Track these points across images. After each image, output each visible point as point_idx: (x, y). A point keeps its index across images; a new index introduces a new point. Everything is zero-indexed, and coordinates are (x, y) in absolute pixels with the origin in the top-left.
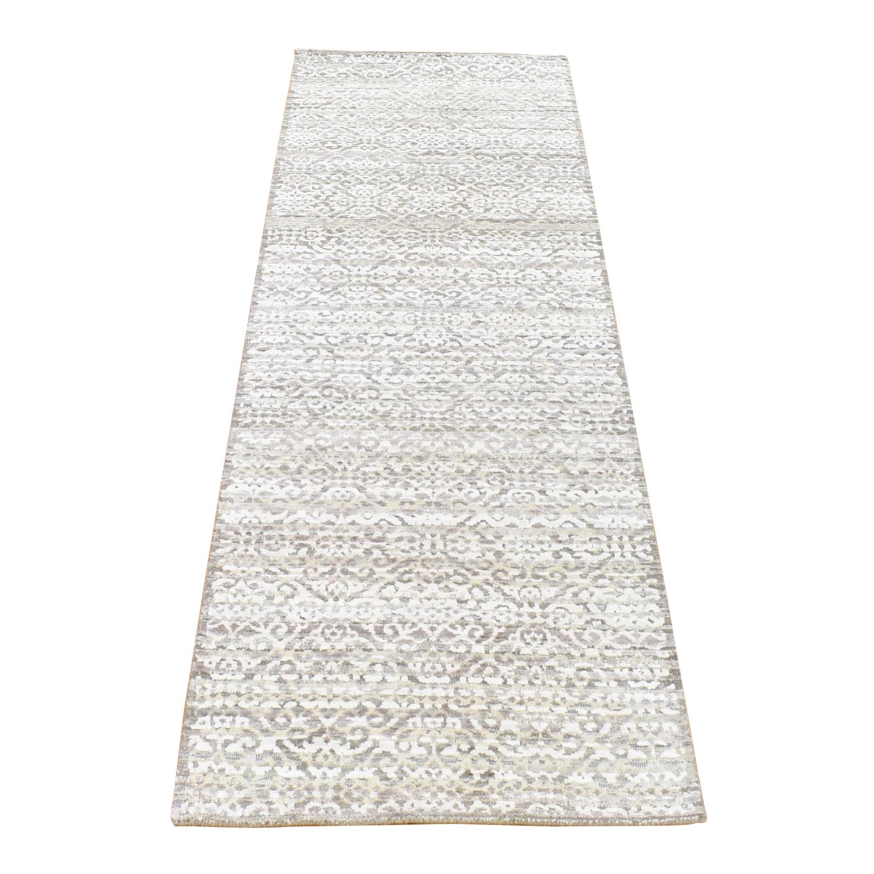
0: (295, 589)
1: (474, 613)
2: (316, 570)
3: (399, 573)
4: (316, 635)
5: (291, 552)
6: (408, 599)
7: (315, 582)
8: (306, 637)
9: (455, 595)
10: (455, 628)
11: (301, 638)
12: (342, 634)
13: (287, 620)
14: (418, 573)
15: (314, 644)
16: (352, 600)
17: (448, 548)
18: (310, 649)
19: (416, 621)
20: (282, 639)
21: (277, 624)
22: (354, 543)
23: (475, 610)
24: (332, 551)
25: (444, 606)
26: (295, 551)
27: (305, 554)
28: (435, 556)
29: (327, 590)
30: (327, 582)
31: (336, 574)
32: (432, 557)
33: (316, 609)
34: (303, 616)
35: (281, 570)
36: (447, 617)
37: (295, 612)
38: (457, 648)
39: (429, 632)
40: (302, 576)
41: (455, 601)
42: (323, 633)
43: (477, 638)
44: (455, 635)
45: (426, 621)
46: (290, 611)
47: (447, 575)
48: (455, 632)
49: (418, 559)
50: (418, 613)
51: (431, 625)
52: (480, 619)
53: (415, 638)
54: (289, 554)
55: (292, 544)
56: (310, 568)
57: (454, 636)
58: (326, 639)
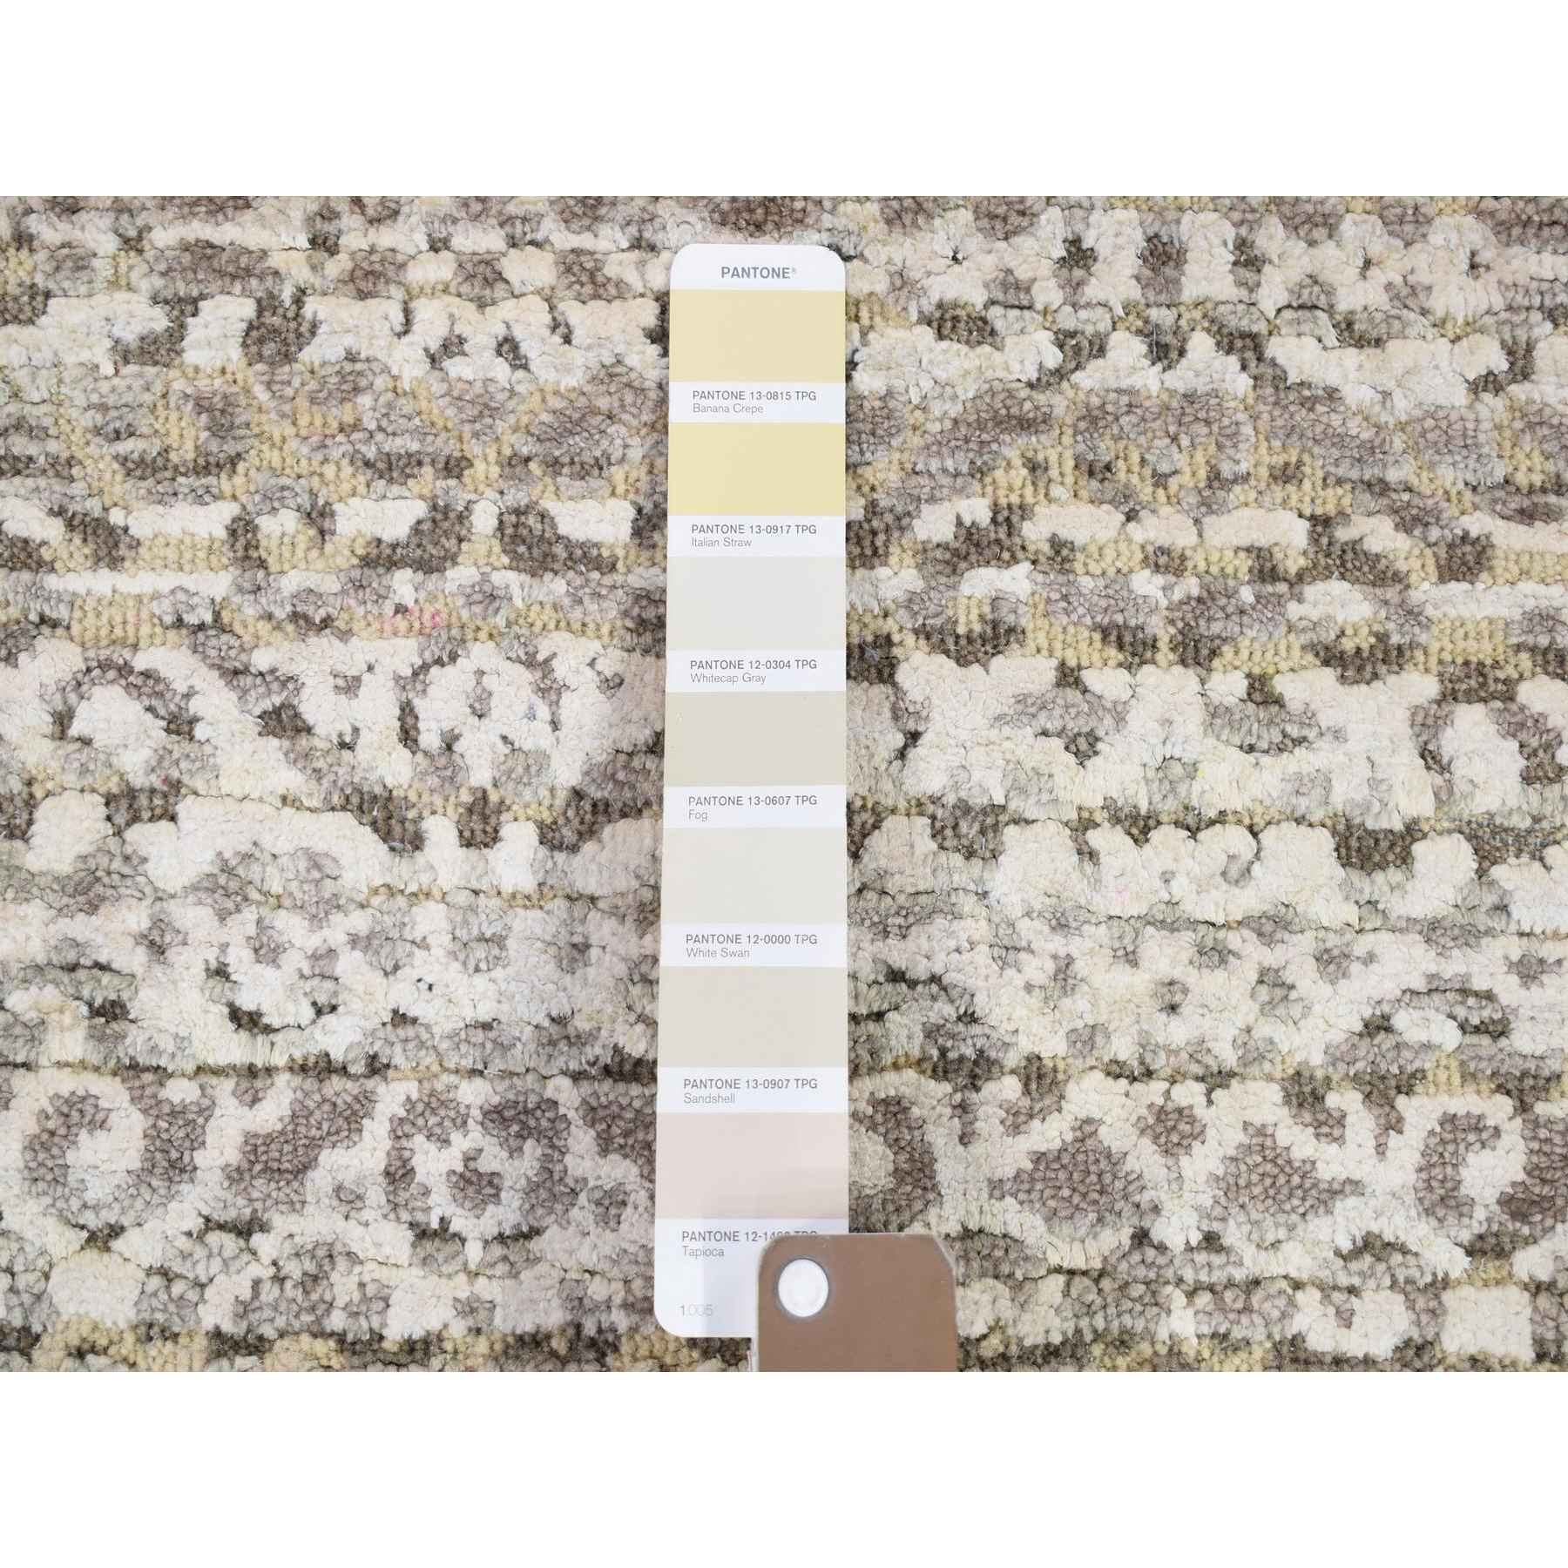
0: (181, 725)
1: (1455, 965)
2: (319, 518)
3: (924, 551)
4: (348, 1199)
5: (130, 336)
6: (993, 819)
7: (323, 646)
8: (282, 1222)
9: (1325, 781)
10: (1330, 1126)
11: (244, 1230)
12: (532, 1189)
13: (135, 1044)
14: (1061, 553)
15: (343, 1286)
16: (588, 832)
17: (1273, 292)
18: (319, 1334)
19: (1052, 1046)
20: (116, 1231)
21: (67, 1083)
22: (585, 241)
23: (1469, 936)
24: (432, 321)
25: (1246, 901)
26: (159, 320)
27: (235, 353)
28: (1181, 378)
29: (408, 736)
30: (404, 653)
31: (461, 575)
32: (1150, 380)
33: (337, 931)
34: (247, 1003)
35: (76, 524)
36: (1267, 1009)
37: (190, 962)
38: (1345, 1319)
39: (1145, 1159)
40: (218, 583)
41: (1324, 841)
42: (399, 1174)
43: (1478, 1221)
44: (1335, 1192)
45: (1123, 1048)
46: (158, 950)
47: (1266, 569)
48: (1332, 1162)
49: (1058, 403)
50: (1064, 974)
51: (1153, 1091)
52: (1497, 1030)
53: (1051, 1217)
54: (123, 354)
55: (132, 244)
56: (273, 500)
57: (1329, 1195)
58: (422, 1234)
